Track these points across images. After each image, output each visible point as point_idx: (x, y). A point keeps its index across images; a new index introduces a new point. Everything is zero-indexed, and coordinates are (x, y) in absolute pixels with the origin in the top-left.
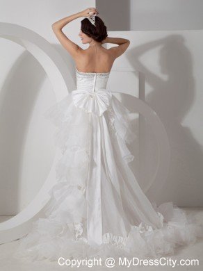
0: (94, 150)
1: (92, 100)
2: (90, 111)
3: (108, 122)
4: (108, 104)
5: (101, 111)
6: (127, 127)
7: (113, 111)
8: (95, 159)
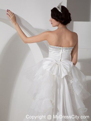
0: (58, 100)
1: (57, 66)
2: (55, 74)
3: (68, 82)
4: (69, 71)
5: (63, 75)
6: (83, 88)
7: (72, 76)
8: (58, 107)
